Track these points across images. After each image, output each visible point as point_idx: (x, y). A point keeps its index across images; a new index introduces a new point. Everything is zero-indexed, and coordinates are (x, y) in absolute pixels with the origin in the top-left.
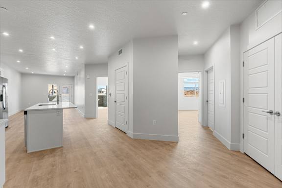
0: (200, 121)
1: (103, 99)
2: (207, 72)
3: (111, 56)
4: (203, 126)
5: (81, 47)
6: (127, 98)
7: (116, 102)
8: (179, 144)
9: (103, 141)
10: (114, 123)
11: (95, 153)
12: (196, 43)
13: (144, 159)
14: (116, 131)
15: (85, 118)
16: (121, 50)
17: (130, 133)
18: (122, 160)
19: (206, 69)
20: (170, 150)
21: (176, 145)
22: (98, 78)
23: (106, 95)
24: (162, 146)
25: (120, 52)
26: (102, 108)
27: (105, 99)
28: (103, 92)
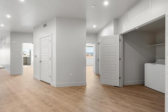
0: (95, 71)
1: (27, 60)
2: (99, 44)
3: (36, 27)
4: (96, 74)
5: (9, 16)
6: (51, 59)
7: (41, 62)
8: (87, 86)
9: (31, 94)
10: (39, 77)
11: (25, 105)
12: (95, 26)
13: (68, 101)
14: (41, 83)
15: (10, 75)
16: (46, 24)
17: (54, 84)
18: (51, 106)
19: (98, 42)
20: (83, 92)
21: (85, 88)
22: (23, 43)
23: (29, 56)
24: (78, 90)
25: (45, 25)
26: (26, 66)
27: (28, 59)
28: (25, 54)
